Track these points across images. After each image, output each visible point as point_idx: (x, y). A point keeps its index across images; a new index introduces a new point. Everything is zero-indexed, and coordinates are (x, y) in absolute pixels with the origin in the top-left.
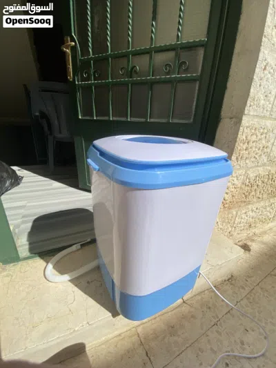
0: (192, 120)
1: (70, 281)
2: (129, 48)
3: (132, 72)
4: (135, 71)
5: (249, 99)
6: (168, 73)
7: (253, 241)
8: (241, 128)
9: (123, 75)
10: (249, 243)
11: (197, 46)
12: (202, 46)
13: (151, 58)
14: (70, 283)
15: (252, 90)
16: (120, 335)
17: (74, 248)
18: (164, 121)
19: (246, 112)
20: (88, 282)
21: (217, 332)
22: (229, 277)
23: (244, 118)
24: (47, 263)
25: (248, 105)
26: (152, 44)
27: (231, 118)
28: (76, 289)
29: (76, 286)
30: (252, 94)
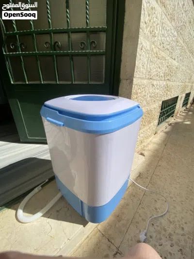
0: (104, 82)
1: (42, 216)
2: (50, 28)
3: (55, 46)
4: (58, 46)
5: (136, 68)
6: (83, 49)
7: (144, 150)
8: (133, 86)
9: (47, 48)
10: (143, 152)
11: (101, 31)
12: (104, 31)
13: (69, 37)
14: (43, 218)
15: (136, 62)
16: (88, 237)
17: (36, 190)
18: (85, 83)
19: (135, 76)
20: (58, 211)
21: (142, 208)
22: (139, 174)
23: (134, 79)
24: (16, 210)
25: (135, 71)
26: (68, 27)
27: (127, 80)
28: (49, 220)
29: (48, 218)
30: (137, 65)
